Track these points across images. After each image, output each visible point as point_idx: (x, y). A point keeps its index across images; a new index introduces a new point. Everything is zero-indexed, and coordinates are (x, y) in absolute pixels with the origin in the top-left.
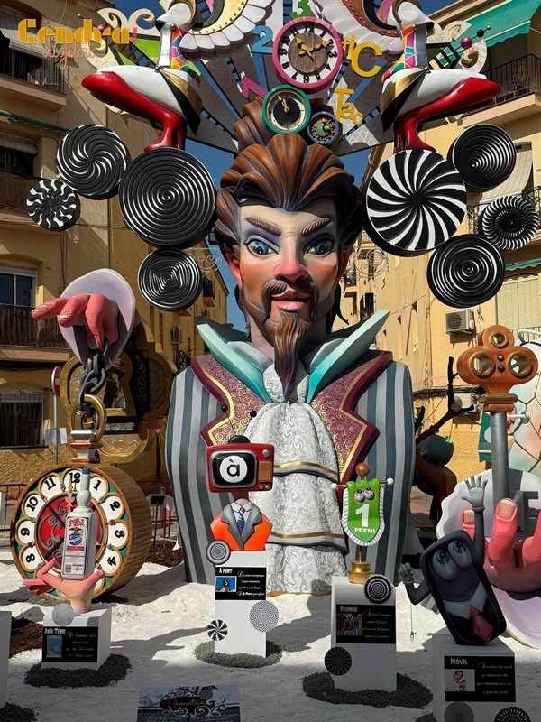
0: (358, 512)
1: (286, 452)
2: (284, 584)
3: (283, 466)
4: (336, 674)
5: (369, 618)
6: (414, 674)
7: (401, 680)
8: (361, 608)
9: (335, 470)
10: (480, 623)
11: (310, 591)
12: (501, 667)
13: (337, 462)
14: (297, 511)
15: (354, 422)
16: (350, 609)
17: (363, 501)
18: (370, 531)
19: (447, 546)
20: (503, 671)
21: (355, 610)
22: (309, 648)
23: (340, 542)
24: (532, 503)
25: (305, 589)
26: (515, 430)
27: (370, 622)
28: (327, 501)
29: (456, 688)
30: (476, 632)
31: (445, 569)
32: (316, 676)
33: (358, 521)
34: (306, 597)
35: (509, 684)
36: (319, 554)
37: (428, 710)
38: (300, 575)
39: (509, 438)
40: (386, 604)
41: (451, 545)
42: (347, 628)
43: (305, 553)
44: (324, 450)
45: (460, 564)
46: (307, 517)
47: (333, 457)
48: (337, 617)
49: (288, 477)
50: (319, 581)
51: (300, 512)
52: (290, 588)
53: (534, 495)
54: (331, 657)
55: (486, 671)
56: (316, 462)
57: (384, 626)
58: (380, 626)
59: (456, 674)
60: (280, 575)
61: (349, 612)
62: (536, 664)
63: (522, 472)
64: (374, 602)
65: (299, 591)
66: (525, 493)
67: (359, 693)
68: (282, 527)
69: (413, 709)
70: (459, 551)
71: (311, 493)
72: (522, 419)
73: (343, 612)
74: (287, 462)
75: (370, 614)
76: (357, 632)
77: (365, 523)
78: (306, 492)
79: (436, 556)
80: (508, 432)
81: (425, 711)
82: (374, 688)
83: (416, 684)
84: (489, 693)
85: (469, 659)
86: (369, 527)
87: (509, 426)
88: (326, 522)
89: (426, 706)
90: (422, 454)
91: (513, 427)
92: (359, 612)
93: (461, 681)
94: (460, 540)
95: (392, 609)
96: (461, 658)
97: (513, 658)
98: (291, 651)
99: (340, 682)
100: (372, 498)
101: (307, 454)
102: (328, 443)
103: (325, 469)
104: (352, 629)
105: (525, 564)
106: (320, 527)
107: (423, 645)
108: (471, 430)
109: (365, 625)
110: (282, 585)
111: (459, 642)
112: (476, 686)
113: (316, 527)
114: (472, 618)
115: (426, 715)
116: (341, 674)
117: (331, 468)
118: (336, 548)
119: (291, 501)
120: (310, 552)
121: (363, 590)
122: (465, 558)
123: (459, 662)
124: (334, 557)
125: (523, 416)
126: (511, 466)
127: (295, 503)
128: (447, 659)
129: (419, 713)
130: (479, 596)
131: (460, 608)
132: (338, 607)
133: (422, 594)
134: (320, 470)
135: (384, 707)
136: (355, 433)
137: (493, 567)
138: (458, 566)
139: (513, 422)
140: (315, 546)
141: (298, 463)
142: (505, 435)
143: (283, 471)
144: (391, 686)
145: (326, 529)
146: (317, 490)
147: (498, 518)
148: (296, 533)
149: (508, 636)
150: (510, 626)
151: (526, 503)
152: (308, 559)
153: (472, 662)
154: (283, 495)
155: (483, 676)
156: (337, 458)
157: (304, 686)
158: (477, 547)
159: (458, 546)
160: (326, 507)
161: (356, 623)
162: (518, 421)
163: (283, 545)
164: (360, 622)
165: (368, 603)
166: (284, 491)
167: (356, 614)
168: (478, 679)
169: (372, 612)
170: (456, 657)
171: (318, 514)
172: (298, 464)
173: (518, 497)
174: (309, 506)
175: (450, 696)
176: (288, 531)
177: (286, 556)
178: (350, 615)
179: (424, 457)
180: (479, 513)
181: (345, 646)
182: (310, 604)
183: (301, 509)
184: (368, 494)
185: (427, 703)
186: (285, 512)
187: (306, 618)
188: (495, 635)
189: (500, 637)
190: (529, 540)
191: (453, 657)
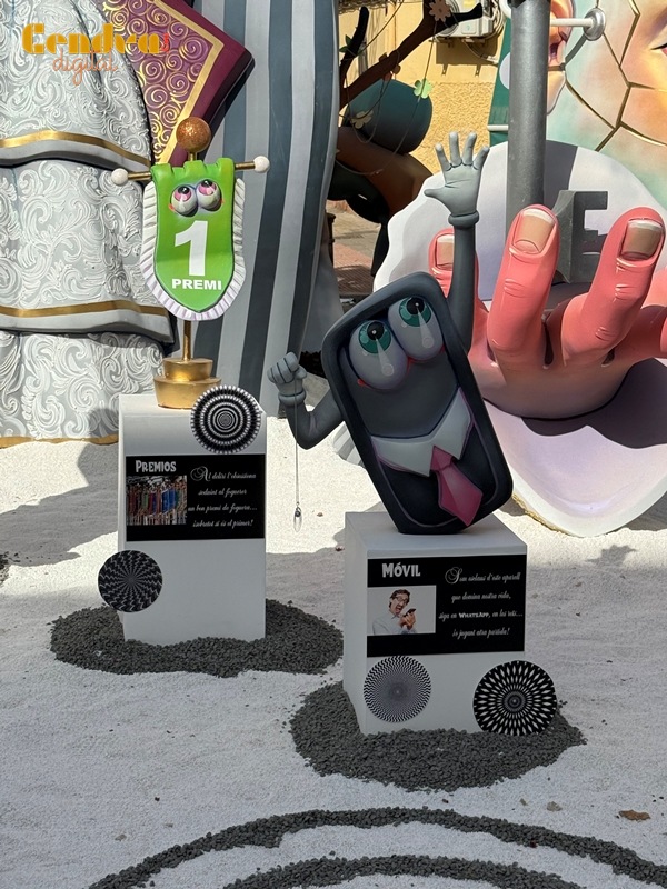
0: (180, 239)
1: (18, 108)
2: (24, 422)
3: (12, 143)
4: (125, 610)
5: (203, 485)
6: (311, 600)
7: (277, 614)
8: (185, 463)
9: (145, 154)
10: (453, 481)
11: (85, 433)
12: (497, 578)
13: (149, 134)
14: (49, 251)
15: (192, 34)
16: (158, 466)
17: (192, 213)
18: (210, 285)
19: (386, 311)
20: (497, 587)
21: (171, 467)
22: (75, 555)
23: (157, 324)
24: (594, 220)
25: (74, 431)
26: (569, 58)
27: (206, 493)
28: (124, 228)
29: (392, 627)
30: (442, 504)
31: (378, 365)
32: (86, 614)
33: (180, 262)
34: (76, 448)
35: (513, 614)
36: (107, 352)
37: (333, 675)
38: (62, 399)
39: (553, 77)
40: (245, 450)
41: (394, 310)
42: (151, 509)
43: (74, 350)
44: (116, 104)
45: (415, 351)
46: (75, 266)
47: (140, 121)
48: (128, 486)
49: (26, 171)
50: (107, 411)
51: (57, 256)
52: (37, 430)
53: (598, 200)
54: (112, 574)
55: (461, 588)
56: (96, 134)
57: (238, 500)
58: (230, 501)
59: (394, 596)
60: (13, 402)
61: (157, 473)
62: (575, 568)
63: (576, 147)
64: (216, 447)
65: (59, 435)
66: (578, 194)
67: (179, 647)
68: (14, 291)
69: (299, 676)
70: (414, 323)
71: (83, 211)
72: (586, 28)
73: (141, 473)
74: (23, 133)
75: (206, 475)
76: (175, 516)
77: (197, 265)
78: (72, 207)
79: (359, 336)
80: (553, 63)
81: (326, 677)
82: (213, 635)
83: (311, 621)
84: (467, 634)
85: (424, 563)
86: (208, 277)
87: (555, 48)
88: (123, 277)
89: (329, 668)
90: (359, 125)
91: (565, 49)
92: (180, 471)
93: (404, 611)
94: (417, 296)
95: (258, 463)
96: (407, 562)
97: (524, 557)
98: (30, 564)
99: (136, 626)
100: (215, 207)
101: (72, 113)
102: (126, 85)
103: (119, 150)
104: (163, 509)
105: (565, 355)
106: (107, 289)
107: (336, 537)
108: (476, 80)
109: (192, 499)
110: (18, 423)
111: (405, 527)
112: (438, 621)
113: (97, 289)
114: (434, 475)
115: (328, 688)
116: (136, 609)
117: (134, 150)
118: (147, 337)
119: (34, 229)
120: (84, 347)
121: (189, 423)
122: (425, 336)
123: (402, 570)
124: (143, 359)
125: (590, 21)
126: (551, 135)
127: (45, 234)
128: (375, 567)
129: (311, 683)
130: (453, 427)
131: (408, 453)
132: (130, 462)
133: (323, 424)
134: (106, 154)
135: (235, 675)
136: (194, 63)
137: (495, 365)
138: (410, 358)
139: (565, 38)
140: (96, 333)
141: (51, 135)
142: (544, 70)
143: (11, 156)
144: (252, 627)
145: (121, 294)
146: (99, 201)
147: (512, 250)
148: (50, 305)
149: (518, 510)
150: (521, 489)
151: (578, 218)
152: (80, 364)
153: (432, 570)
154: (13, 214)
155: (454, 598)
156: (148, 125)
157: (55, 639)
158: (456, 313)
159: (413, 311)
160: (122, 244)
161: (174, 497)
162: (578, 33)
163: (18, 332)
164: (183, 494)
165: (201, 450)
166: (17, 205)
167: (172, 476)
168: (443, 604)
169: (212, 471)
170: (395, 561)
171: (100, 258)
172: (49, 140)
173: (563, 203)
174: (79, 239)
175: (377, 646)
176: (29, 300)
177: (27, 357)
178: (158, 479)
179: (363, 132)
180: (465, 229)
181: (148, 548)
182: (84, 464)
183: (59, 249)
184: (206, 197)
185: (333, 661)
186: (22, 255)
187: (75, 492)
188: (485, 510)
189: (498, 513)
190: (577, 303)
191: (388, 561)
